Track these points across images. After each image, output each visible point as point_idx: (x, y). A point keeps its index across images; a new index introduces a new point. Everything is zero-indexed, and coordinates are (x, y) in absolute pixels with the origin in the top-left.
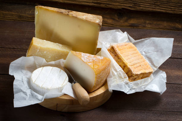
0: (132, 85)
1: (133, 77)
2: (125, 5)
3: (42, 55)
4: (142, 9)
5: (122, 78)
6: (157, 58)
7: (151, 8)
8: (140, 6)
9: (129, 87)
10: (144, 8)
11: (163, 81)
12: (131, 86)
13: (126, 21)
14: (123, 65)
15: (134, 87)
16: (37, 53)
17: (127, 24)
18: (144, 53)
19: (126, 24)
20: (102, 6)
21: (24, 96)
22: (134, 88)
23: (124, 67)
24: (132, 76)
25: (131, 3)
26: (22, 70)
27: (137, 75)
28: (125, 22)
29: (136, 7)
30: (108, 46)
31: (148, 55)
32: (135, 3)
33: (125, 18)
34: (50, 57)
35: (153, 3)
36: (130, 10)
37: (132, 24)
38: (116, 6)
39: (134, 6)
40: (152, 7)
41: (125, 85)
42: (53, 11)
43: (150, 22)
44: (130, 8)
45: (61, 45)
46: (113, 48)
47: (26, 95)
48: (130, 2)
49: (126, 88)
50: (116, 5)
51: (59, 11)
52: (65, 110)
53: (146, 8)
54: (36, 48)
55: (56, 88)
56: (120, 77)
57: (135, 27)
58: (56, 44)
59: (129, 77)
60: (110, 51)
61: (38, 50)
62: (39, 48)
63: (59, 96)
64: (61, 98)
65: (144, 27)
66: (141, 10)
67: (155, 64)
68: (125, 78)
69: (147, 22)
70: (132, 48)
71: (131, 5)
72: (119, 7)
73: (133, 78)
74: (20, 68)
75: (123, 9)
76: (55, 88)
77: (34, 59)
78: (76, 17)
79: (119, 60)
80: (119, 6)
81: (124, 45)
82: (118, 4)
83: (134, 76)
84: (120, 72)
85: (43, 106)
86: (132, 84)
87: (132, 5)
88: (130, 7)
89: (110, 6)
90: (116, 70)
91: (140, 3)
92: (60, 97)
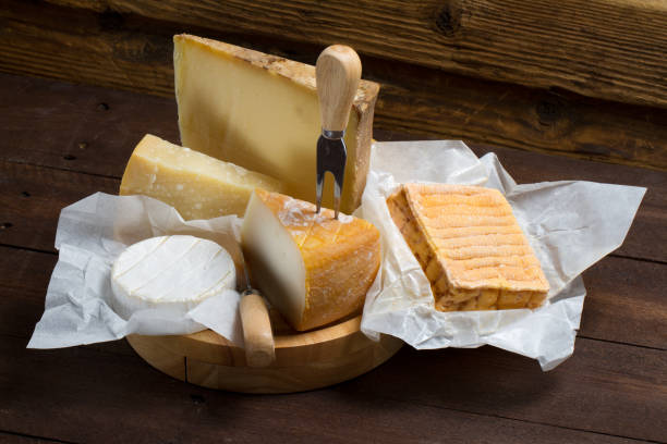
0: (443, 321)
1: (452, 295)
2: (562, 76)
3: (169, 195)
4: (617, 95)
5: (415, 297)
6: (576, 249)
7: (650, 94)
8: (612, 85)
9: (431, 326)
10: (625, 93)
11: (565, 323)
12: (440, 327)
13: (568, 133)
14: (424, 254)
15: (454, 331)
16: (151, 187)
17: (569, 143)
18: (540, 231)
19: (567, 143)
20: (486, 73)
21: (74, 316)
22: (450, 333)
23: (427, 259)
24: (447, 292)
25: (582, 71)
26: (103, 240)
27: (467, 291)
28: (564, 135)
29: (599, 88)
30: (392, 185)
31: (553, 236)
32: (595, 74)
33: (562, 124)
34: (199, 206)
35: (658, 77)
36: (576, 94)
37: (586, 145)
38: (529, 80)
39: (591, 83)
40: (652, 90)
41: (414, 318)
42: (222, 55)
43: (650, 144)
44: (577, 90)
45: (242, 171)
46: (403, 194)
47: (81, 315)
48: (580, 66)
49: (419, 329)
50: (532, 75)
51: (242, 56)
52: (210, 381)
53: (631, 93)
54: (145, 169)
55: (178, 303)
56: (410, 294)
57: (595, 158)
58: (223, 164)
59: (438, 295)
60: (397, 204)
61: (155, 178)
62: (156, 169)
63: (189, 332)
64: (197, 338)
65: (625, 159)
66: (614, 99)
67: (564, 270)
68: (424, 295)
69: (640, 142)
70: (492, 206)
71: (581, 77)
72: (543, 83)
73: (449, 298)
74: (97, 232)
75: (555, 89)
76: (174, 300)
77: (144, 205)
78: (289, 79)
79: (415, 236)
80: (539, 80)
81: (461, 194)
82: (538, 72)
83: (452, 291)
84: (410, 275)
85: (151, 363)
86: (444, 319)
87: (587, 79)
88: (577, 83)
89: (511, 76)
90: (396, 268)
91: (610, 74)
92: (195, 334)
